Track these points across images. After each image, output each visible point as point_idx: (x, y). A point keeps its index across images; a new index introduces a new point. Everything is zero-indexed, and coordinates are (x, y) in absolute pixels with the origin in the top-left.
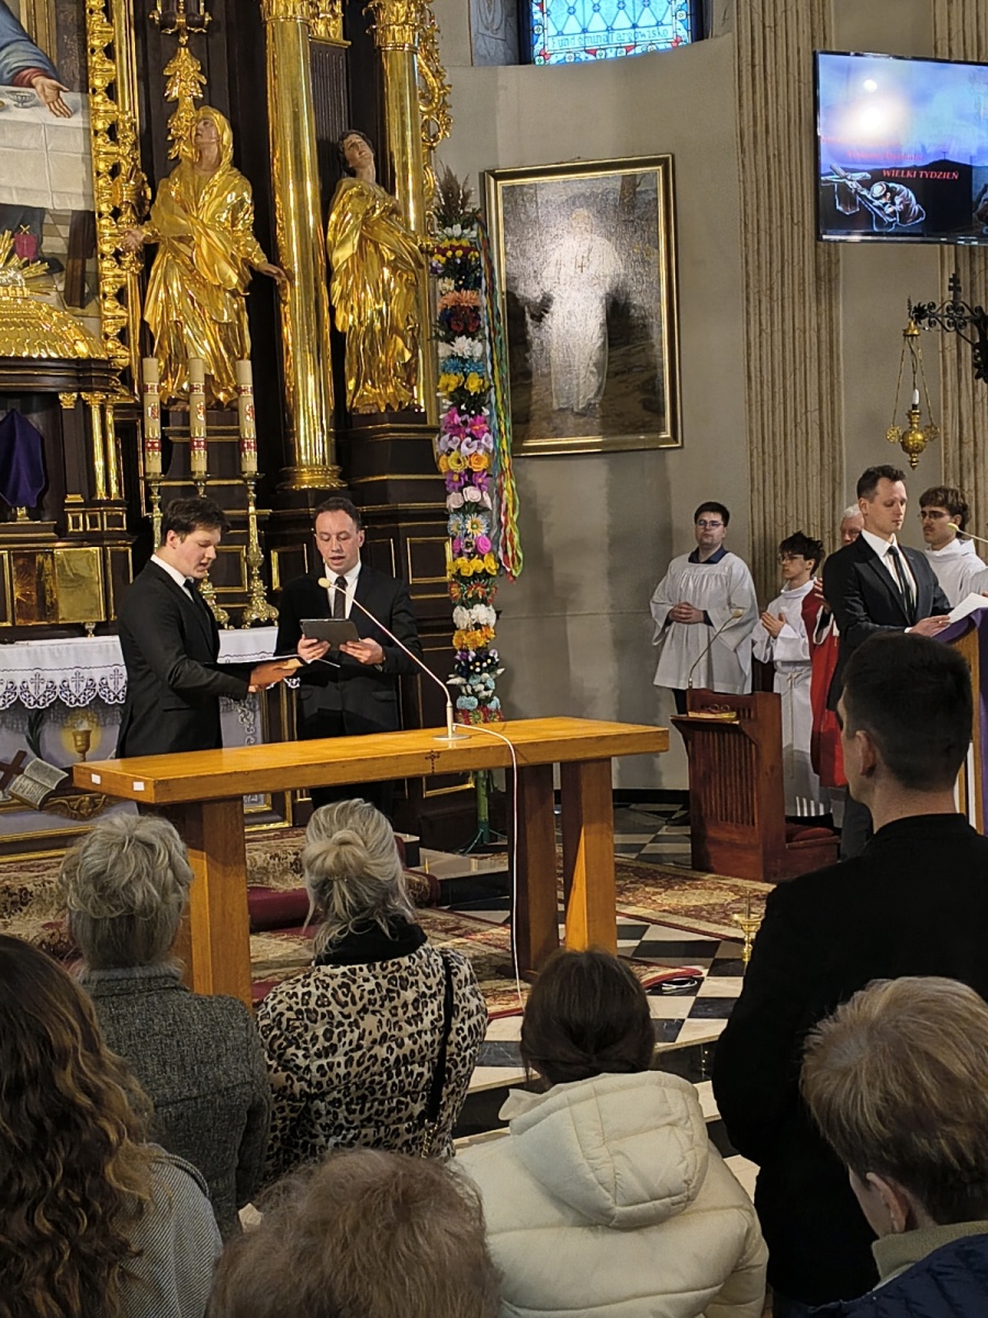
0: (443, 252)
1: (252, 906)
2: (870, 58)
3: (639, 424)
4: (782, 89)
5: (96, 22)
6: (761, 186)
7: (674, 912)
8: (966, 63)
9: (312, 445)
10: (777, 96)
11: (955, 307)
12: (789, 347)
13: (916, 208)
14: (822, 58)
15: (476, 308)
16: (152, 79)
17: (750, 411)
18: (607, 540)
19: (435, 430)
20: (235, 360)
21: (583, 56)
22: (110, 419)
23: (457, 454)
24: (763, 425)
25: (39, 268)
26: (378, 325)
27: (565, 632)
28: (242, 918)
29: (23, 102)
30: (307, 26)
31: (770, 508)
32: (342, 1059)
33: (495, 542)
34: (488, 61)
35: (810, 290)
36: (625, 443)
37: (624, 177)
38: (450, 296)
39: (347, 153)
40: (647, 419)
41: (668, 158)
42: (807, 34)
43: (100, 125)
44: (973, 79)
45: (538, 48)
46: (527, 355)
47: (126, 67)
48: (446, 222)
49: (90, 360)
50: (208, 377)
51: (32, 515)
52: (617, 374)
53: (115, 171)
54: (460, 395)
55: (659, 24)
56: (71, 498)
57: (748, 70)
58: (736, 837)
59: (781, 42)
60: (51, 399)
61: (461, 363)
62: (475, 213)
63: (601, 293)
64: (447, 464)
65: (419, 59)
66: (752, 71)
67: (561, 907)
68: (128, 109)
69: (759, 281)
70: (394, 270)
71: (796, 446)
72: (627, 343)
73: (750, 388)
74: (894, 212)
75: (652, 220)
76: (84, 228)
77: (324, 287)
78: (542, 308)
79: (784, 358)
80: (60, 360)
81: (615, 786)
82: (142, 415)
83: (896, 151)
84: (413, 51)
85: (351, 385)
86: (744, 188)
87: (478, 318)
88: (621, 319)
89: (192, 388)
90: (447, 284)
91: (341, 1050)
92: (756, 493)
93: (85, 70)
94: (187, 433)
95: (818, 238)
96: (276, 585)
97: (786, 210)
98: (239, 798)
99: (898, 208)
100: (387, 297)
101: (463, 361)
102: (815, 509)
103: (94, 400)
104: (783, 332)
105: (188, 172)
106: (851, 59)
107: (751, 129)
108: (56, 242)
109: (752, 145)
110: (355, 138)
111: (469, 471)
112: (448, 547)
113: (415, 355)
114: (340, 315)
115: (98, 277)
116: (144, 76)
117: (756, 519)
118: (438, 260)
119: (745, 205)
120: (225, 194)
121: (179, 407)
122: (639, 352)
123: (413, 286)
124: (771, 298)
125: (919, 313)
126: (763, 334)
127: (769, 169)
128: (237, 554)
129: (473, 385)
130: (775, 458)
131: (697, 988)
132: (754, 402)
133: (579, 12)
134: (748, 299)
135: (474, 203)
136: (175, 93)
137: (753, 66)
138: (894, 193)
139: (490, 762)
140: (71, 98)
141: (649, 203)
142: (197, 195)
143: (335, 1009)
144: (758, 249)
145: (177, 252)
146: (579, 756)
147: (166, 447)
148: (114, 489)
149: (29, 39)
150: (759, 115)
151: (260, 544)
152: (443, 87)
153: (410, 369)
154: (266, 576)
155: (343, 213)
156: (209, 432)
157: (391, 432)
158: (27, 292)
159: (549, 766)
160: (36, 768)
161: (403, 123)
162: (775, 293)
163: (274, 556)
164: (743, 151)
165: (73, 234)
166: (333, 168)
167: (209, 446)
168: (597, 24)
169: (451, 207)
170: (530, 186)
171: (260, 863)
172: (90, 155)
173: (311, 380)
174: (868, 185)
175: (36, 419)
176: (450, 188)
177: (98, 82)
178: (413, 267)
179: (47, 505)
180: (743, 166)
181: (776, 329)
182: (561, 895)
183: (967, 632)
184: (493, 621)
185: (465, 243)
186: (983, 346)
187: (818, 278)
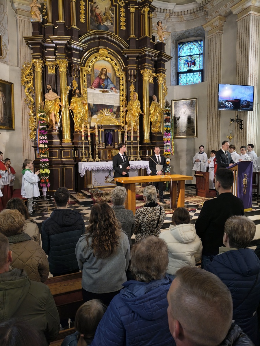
0: (165, 111)
1: (136, 197)
2: (227, 85)
3: (191, 134)
4: (214, 89)
5: (121, 81)
6: (210, 102)
7: (193, 201)
8: (240, 85)
9: (146, 137)
11: (237, 119)
12: (213, 124)
13: (232, 105)
14: (220, 85)
15: (170, 119)
16: (128, 88)
17: (207, 133)
18: (186, 150)
19: (163, 135)
20: (137, 125)
21: (186, 84)
22: (121, 133)
23: (166, 138)
25: (113, 113)
26: (156, 121)
27: (180, 163)
28: (135, 198)
29: (112, 92)
30: (149, 81)
31: (209, 146)
32: (145, 219)
33: (171, 150)
34: (173, 85)
35: (217, 116)
36: (189, 137)
37: (191, 101)
38: (166, 117)
39: (153, 98)
41: (197, 98)
42: (218, 81)
43: (121, 94)
44: (241, 87)
45: (180, 83)
47: (125, 87)
48: (166, 107)
49: (118, 125)
50: (134, 128)
51: (111, 145)
53: (123, 101)
54: (167, 130)
55: (197, 80)
56: (115, 143)
58: (202, 191)
59: (214, 82)
60: (114, 130)
61: (167, 126)
62: (170, 106)
63: (187, 116)
64: (165, 140)
65: (163, 85)
66: (210, 86)
67: (177, 199)
68: (125, 92)
69: (209, 115)
70: (159, 113)
71: (214, 138)
72: (190, 123)
73: (207, 130)
74: (229, 106)
75: (195, 106)
76: (119, 108)
77: (149, 115)
78: (179, 118)
79: (212, 126)
80: (115, 125)
81: (185, 183)
82: (125, 132)
83: (230, 97)
84: (163, 84)
85: (152, 129)
86: (208, 102)
87: (170, 120)
88: (190, 120)
89: (131, 129)
90: (166, 115)
91: (145, 218)
92: (208, 144)
93: (120, 87)
94: (131, 135)
95: (218, 110)
96: (141, 155)
97: (214, 105)
98: (135, 183)
99: (230, 105)
100: (158, 117)
101: (168, 126)
102: (216, 147)
103: (119, 131)
104: (212, 122)
105: (132, 101)
106: (224, 85)
107: (209, 94)
108: (115, 110)
110: (154, 96)
111: (167, 141)
112: (164, 151)
113: (161, 125)
114: (151, 119)
115: (120, 114)
116: (127, 88)
117: (207, 148)
118: (165, 112)
119: (208, 104)
120: (137, 103)
121: (130, 131)
122: (192, 125)
123: (161, 116)
124: (211, 117)
125: (232, 120)
126: (210, 122)
127: (211, 99)
128: (136, 151)
129: (169, 129)
131: (195, 212)
133: (186, 78)
134: (208, 117)
135: (170, 104)
136: (131, 90)
137: (210, 85)
138: (229, 103)
139: (168, 180)
140: (118, 91)
141: (194, 104)
142: (133, 103)
143: (145, 213)
144: (209, 111)
145: (130, 111)
146: (180, 180)
147: (128, 137)
148: (121, 142)
149: (113, 84)
150: (210, 92)
151: (139, 150)
152: (166, 89)
153: (160, 127)
154: (140, 154)
155: (152, 106)
156: (133, 135)
157: (157, 135)
158: (111, 116)
159: (176, 181)
160: (110, 178)
161: (161, 94)
163: (141, 151)
164: (208, 97)
165: (117, 109)
166: (151, 100)
167: (133, 137)
168: (188, 80)
169: (167, 105)
170: (178, 102)
171: (137, 191)
172: (120, 98)
173: (147, 128)
174: (225, 102)
175: (112, 133)
176: (167, 103)
177: (121, 89)
178: (161, 113)
179: (112, 144)
180: (208, 99)
182: (177, 198)
183: (236, 165)
184: (170, 161)
185: (168, 110)
186: (241, 125)
187: (218, 115)
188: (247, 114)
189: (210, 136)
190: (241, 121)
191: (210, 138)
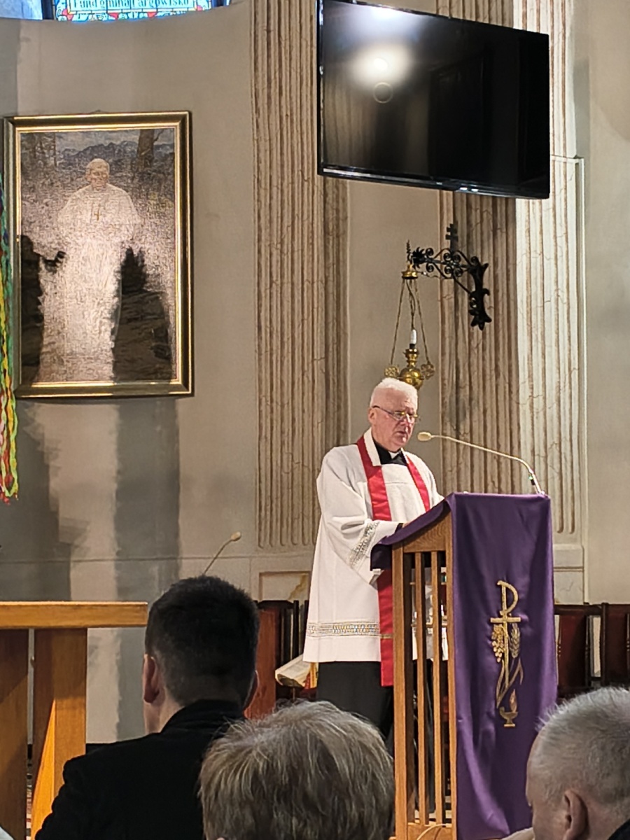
3: (152, 370)
4: (295, 52)
6: (274, 146)
10: (290, 60)
11: (453, 254)
12: (298, 297)
17: (260, 360)
18: (115, 486)
24: (271, 374)
27: (69, 579)
31: (277, 455)
35: (318, 242)
36: (136, 388)
37: (142, 131)
40: (158, 366)
41: (185, 116)
45: (61, 7)
46: (40, 298)
52: (129, 320)
57: (263, 35)
69: (271, 235)
71: (303, 394)
72: (141, 290)
73: (260, 338)
75: (169, 174)
78: (56, 259)
79: (293, 309)
86: (258, 146)
88: (135, 268)
92: (263, 440)
97: (297, 167)
104: (293, 284)
107: (266, 91)
109: (266, 106)
117: (263, 465)
119: (259, 161)
122: (152, 300)
124: (282, 252)
125: (418, 258)
126: (274, 285)
127: (281, 129)
130: (282, 406)
132: (263, 352)
134: (259, 252)
137: (269, 31)
141: (166, 156)
144: (270, 204)
146: (53, 623)
150: (273, 77)
162: (285, 247)
164: (257, 111)
170: (48, 134)
180: (258, 127)
181: (285, 280)
186: (479, 295)
187: (326, 232)
188: (511, 218)
189: (276, 382)
190: (477, 270)
191: (276, 397)
